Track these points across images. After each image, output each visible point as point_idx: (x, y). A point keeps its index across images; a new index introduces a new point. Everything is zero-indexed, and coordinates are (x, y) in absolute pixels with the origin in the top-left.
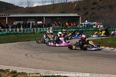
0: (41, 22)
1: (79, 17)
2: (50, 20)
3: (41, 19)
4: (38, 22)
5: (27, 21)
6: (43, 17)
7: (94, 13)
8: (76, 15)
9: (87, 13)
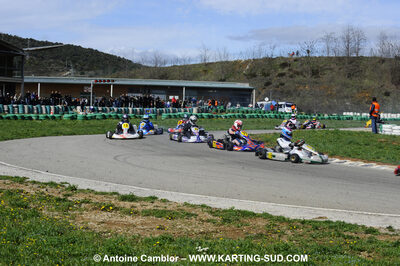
0: (177, 97)
1: (251, 90)
2: (195, 93)
3: (176, 90)
4: (171, 97)
5: (149, 93)
6: (182, 87)
7: (282, 84)
8: (247, 86)
9: (268, 84)
